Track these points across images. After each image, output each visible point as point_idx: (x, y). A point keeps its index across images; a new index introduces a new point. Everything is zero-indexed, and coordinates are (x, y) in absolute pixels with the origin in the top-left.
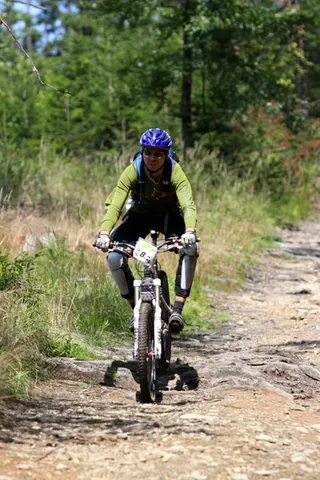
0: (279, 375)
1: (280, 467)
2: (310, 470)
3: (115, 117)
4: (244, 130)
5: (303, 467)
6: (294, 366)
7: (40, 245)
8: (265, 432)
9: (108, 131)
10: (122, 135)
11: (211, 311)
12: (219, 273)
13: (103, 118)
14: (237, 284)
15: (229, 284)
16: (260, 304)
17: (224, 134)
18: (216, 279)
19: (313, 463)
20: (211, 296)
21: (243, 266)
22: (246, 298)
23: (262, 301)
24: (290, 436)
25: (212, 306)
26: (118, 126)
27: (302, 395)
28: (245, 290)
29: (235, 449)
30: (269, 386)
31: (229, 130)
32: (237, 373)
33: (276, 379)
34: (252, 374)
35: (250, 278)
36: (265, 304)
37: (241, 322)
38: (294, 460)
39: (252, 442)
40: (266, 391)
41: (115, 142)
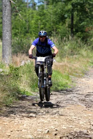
0: (83, 101)
1: (76, 125)
2: (84, 126)
3: (53, 28)
4: (89, 32)
5: (82, 125)
6: (88, 98)
7: (25, 64)
8: (74, 116)
9: (51, 32)
10: (54, 33)
11: (72, 83)
12: (77, 73)
13: (49, 28)
14: (82, 76)
15: (79, 75)
16: (87, 81)
17: (84, 33)
18: (76, 74)
19: (85, 124)
20: (73, 79)
21: (84, 71)
22: (84, 80)
23: (88, 81)
24: (81, 117)
25: (73, 82)
26: (53, 30)
27: (89, 106)
28: (84, 77)
29: (65, 120)
30: (79, 104)
31: (85, 32)
32: (71, 100)
33: (82, 102)
34: (75, 100)
35: (86, 74)
36: (89, 81)
37: (80, 86)
38: (80, 123)
39: (70, 118)
40: (78, 105)
41: (52, 35)
